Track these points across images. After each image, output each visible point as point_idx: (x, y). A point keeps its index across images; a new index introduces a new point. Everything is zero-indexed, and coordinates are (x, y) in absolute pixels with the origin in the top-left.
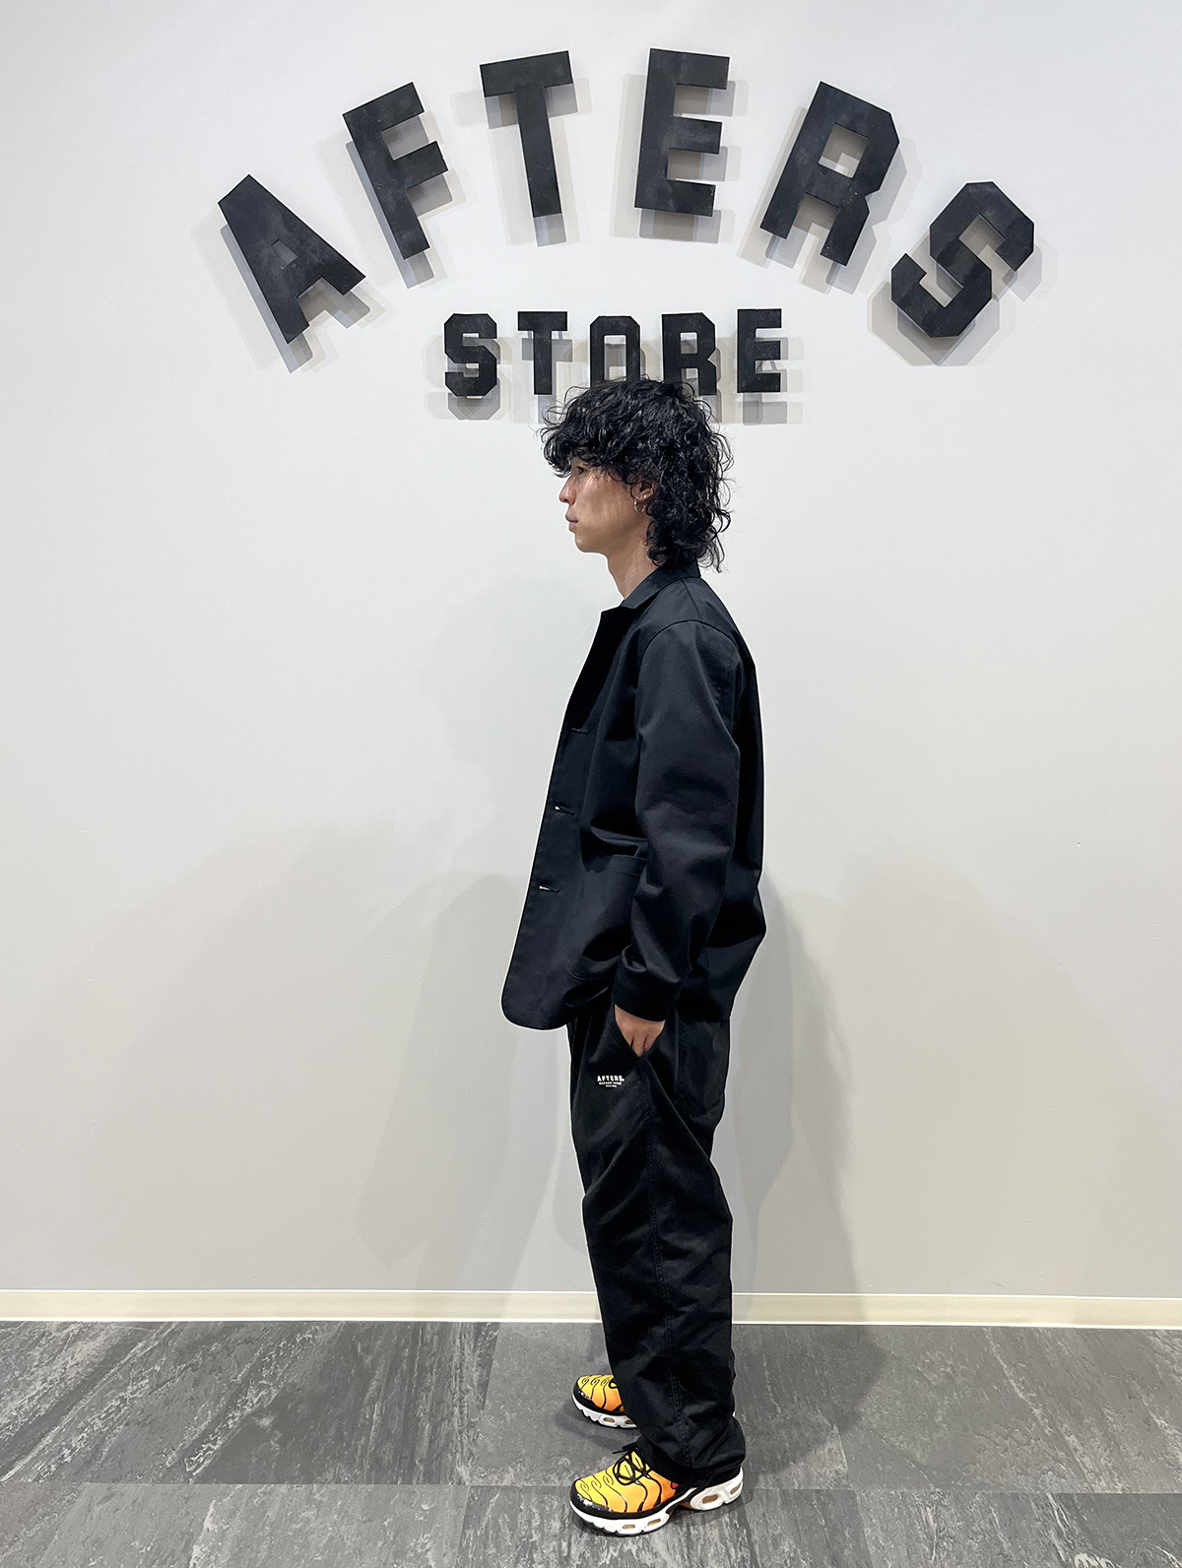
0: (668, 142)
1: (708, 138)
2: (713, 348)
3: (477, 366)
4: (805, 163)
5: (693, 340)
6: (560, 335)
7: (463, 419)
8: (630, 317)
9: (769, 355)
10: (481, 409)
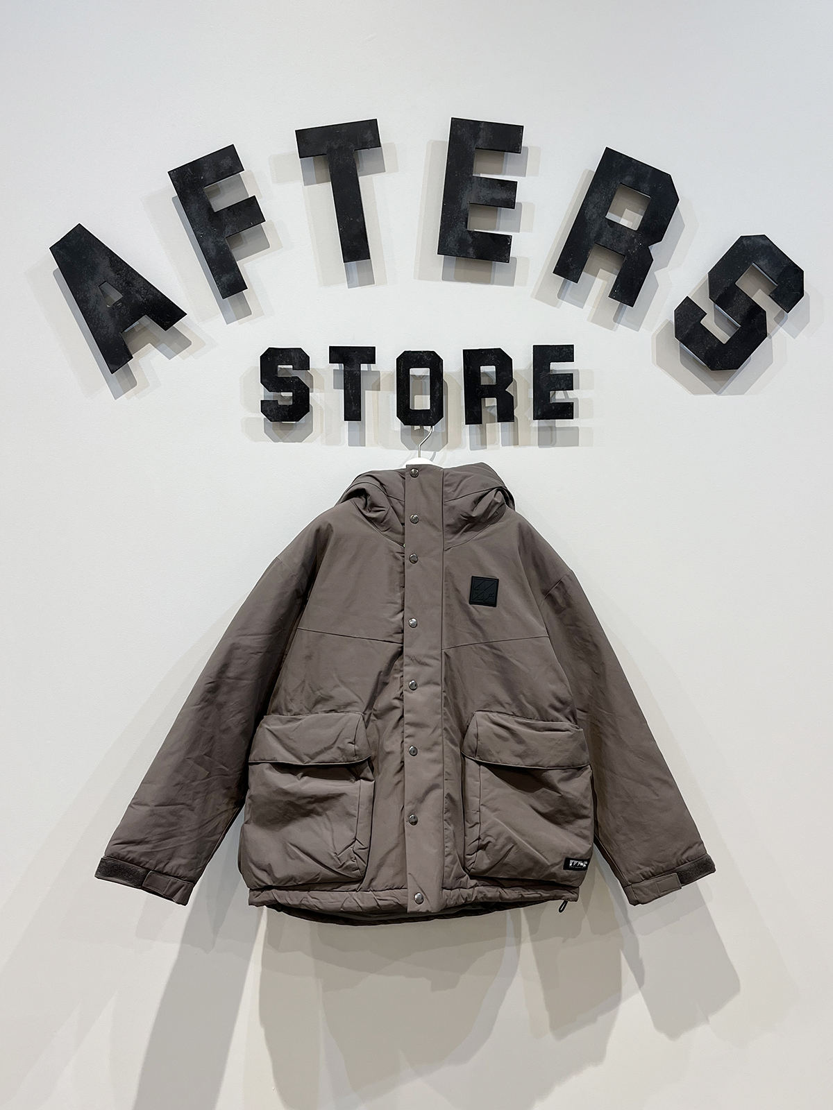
0: (468, 198)
1: (505, 195)
2: (510, 380)
3: (290, 394)
4: (594, 217)
5: (492, 372)
6: (369, 368)
7: (278, 442)
8: (433, 352)
9: (562, 387)
10: (295, 433)
